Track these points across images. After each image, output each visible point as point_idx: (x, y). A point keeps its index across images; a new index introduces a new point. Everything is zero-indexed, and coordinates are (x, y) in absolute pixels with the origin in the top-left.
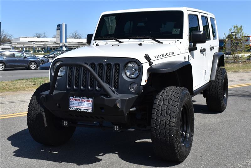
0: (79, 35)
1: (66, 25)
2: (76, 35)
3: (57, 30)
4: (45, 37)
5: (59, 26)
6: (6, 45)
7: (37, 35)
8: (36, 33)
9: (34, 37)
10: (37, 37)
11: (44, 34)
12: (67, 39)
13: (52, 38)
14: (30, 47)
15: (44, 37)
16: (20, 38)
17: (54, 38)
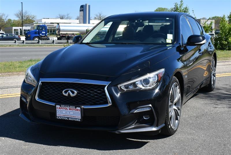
0: (104, 16)
1: (89, 6)
2: (101, 16)
3: (80, 11)
4: (69, 18)
5: (82, 7)
6: (29, 26)
7: (60, 16)
8: (59, 15)
9: (57, 18)
10: (59, 19)
11: (68, 15)
12: (90, 21)
13: (76, 19)
14: (52, 29)
15: (67, 19)
16: (43, 19)
17: (77, 19)
